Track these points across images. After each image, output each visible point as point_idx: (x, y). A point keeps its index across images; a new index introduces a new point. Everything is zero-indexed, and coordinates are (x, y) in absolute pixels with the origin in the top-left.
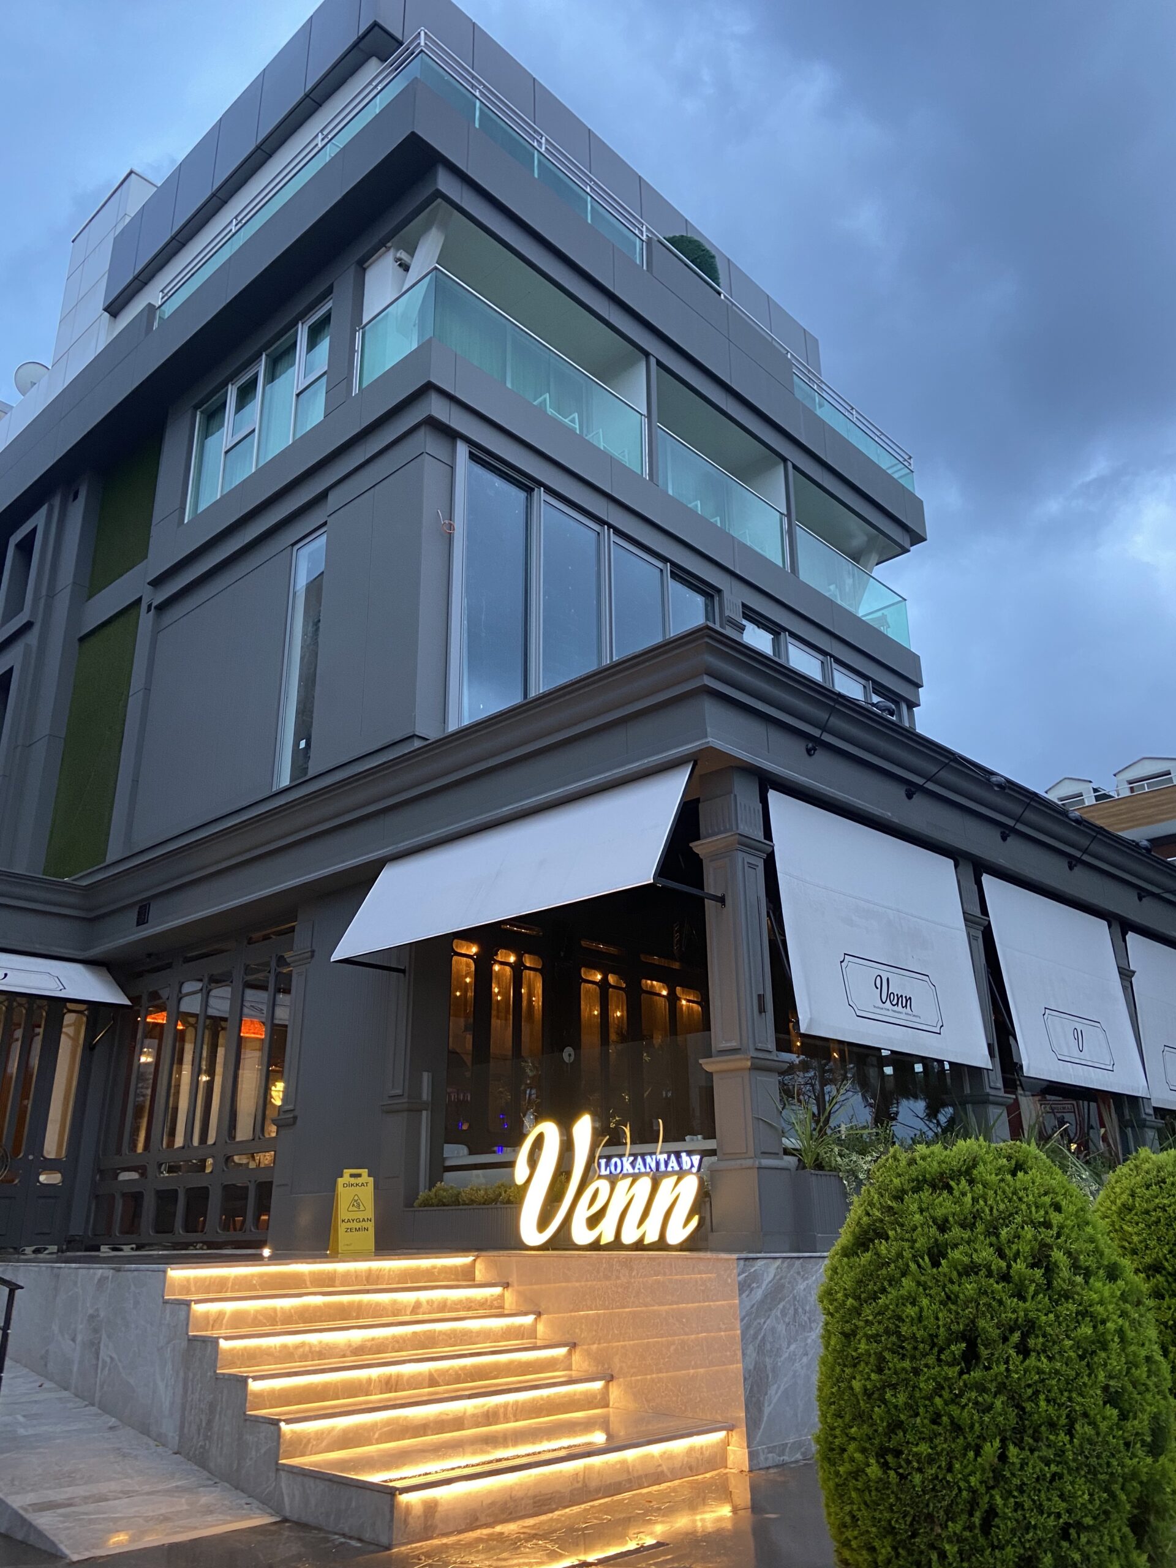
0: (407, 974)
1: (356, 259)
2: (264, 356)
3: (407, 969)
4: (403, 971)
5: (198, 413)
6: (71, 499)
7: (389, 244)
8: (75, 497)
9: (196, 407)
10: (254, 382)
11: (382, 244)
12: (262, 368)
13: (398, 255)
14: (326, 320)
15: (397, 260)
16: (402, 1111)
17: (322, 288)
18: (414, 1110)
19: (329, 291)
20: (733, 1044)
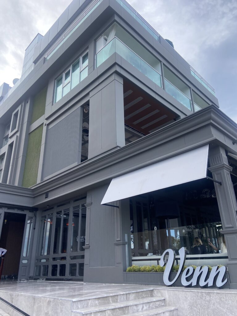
0: (119, 208)
1: (94, 39)
2: (71, 66)
3: (119, 206)
4: (118, 207)
5: (56, 80)
6: (26, 103)
7: (102, 35)
8: (27, 102)
9: (55, 79)
10: (69, 72)
11: (101, 35)
12: (71, 68)
13: (105, 37)
14: (87, 55)
15: (104, 38)
16: (121, 245)
17: (86, 47)
18: (124, 244)
19: (87, 48)
20: (231, 226)
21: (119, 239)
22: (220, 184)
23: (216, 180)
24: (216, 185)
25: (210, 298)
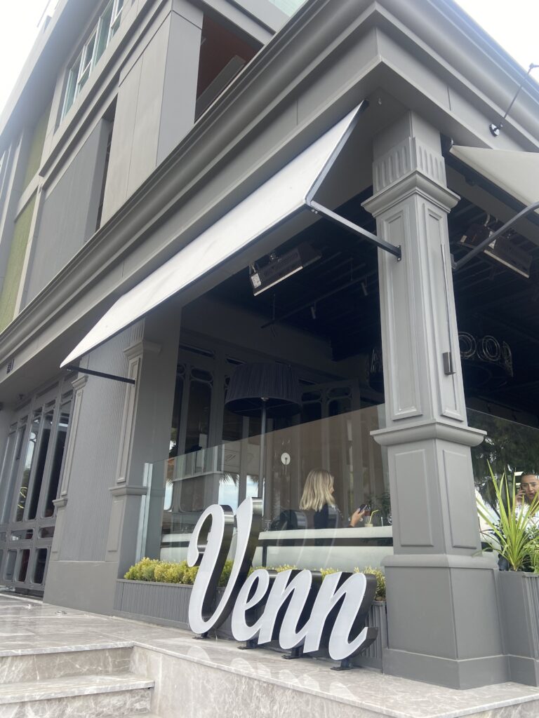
2: (100, 19)
3: (136, 381)
4: (133, 382)
9: (69, 67)
12: (98, 26)
16: (124, 495)
18: (136, 494)
20: (413, 411)
21: (122, 479)
22: (397, 253)
23: (386, 240)
24: (384, 257)
25: (271, 709)
